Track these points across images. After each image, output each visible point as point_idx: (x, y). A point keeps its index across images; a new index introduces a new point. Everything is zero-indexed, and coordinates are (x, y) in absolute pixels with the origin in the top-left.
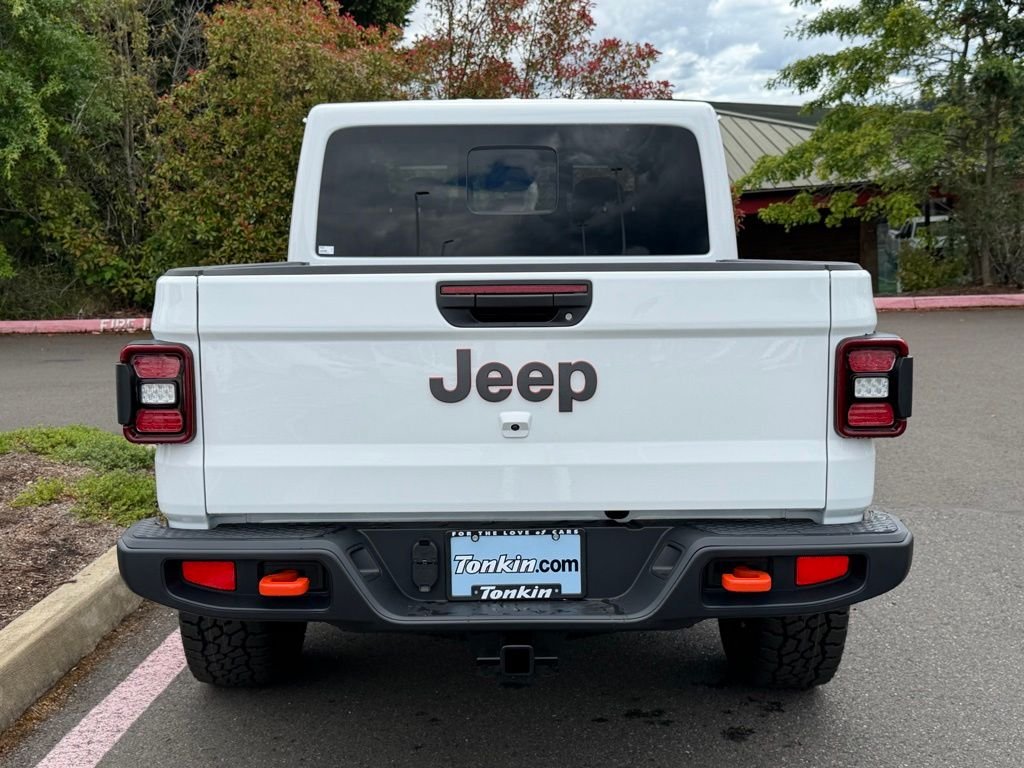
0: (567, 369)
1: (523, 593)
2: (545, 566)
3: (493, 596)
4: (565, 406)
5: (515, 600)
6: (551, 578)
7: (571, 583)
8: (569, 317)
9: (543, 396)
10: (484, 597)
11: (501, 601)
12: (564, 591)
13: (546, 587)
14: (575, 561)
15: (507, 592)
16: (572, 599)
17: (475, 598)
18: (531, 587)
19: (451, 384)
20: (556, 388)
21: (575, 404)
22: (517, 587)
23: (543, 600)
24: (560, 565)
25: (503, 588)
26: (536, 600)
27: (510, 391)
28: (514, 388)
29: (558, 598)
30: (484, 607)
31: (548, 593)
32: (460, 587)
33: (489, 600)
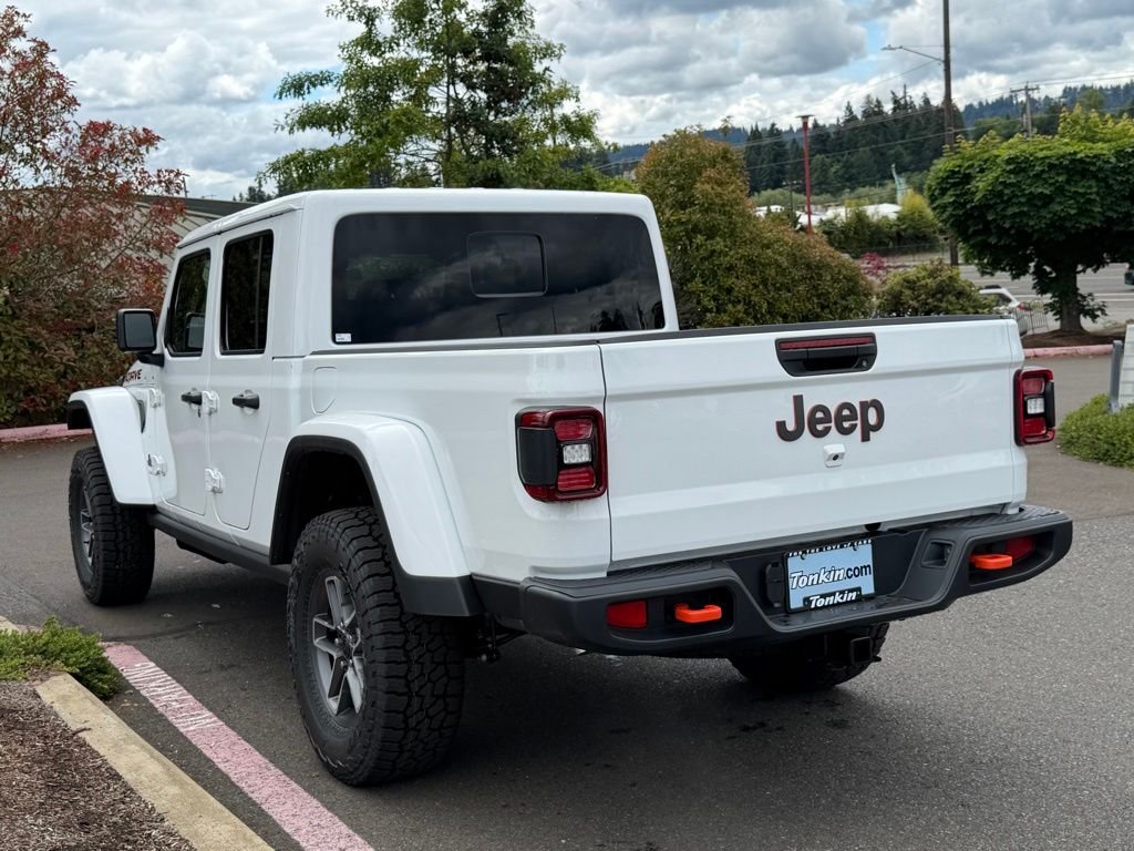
0: (865, 406)
1: (838, 599)
2: (850, 573)
3: (818, 605)
4: (865, 438)
5: (833, 605)
6: (854, 583)
7: (867, 584)
8: (864, 364)
9: (851, 430)
10: (813, 606)
11: (824, 607)
12: (863, 593)
13: (851, 591)
14: (869, 566)
15: (828, 599)
16: (869, 598)
17: (807, 607)
18: (842, 592)
19: (791, 427)
20: (859, 422)
21: (872, 433)
22: (833, 594)
23: (851, 601)
24: (860, 571)
25: (824, 596)
26: (847, 602)
27: (830, 428)
28: (833, 424)
29: (861, 599)
30: (813, 613)
31: (853, 596)
32: (796, 602)
33: (816, 608)
